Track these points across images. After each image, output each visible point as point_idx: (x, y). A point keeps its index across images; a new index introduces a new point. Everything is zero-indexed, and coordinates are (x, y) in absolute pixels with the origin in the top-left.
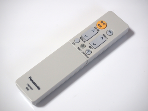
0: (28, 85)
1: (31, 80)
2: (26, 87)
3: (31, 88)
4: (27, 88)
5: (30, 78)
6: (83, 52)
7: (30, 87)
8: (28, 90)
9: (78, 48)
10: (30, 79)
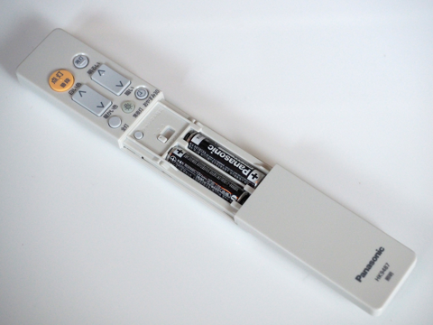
0: (379, 277)
1: (364, 274)
2: (386, 281)
3: (385, 268)
4: (388, 278)
5: (358, 278)
6: (146, 105)
7: (382, 272)
8: (391, 274)
9: (135, 116)
10: (362, 279)
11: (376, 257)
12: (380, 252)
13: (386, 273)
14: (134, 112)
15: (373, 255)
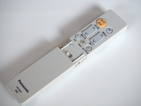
11: (25, 89)
12: (27, 91)
13: (18, 91)
14: (81, 44)
15: (26, 88)
